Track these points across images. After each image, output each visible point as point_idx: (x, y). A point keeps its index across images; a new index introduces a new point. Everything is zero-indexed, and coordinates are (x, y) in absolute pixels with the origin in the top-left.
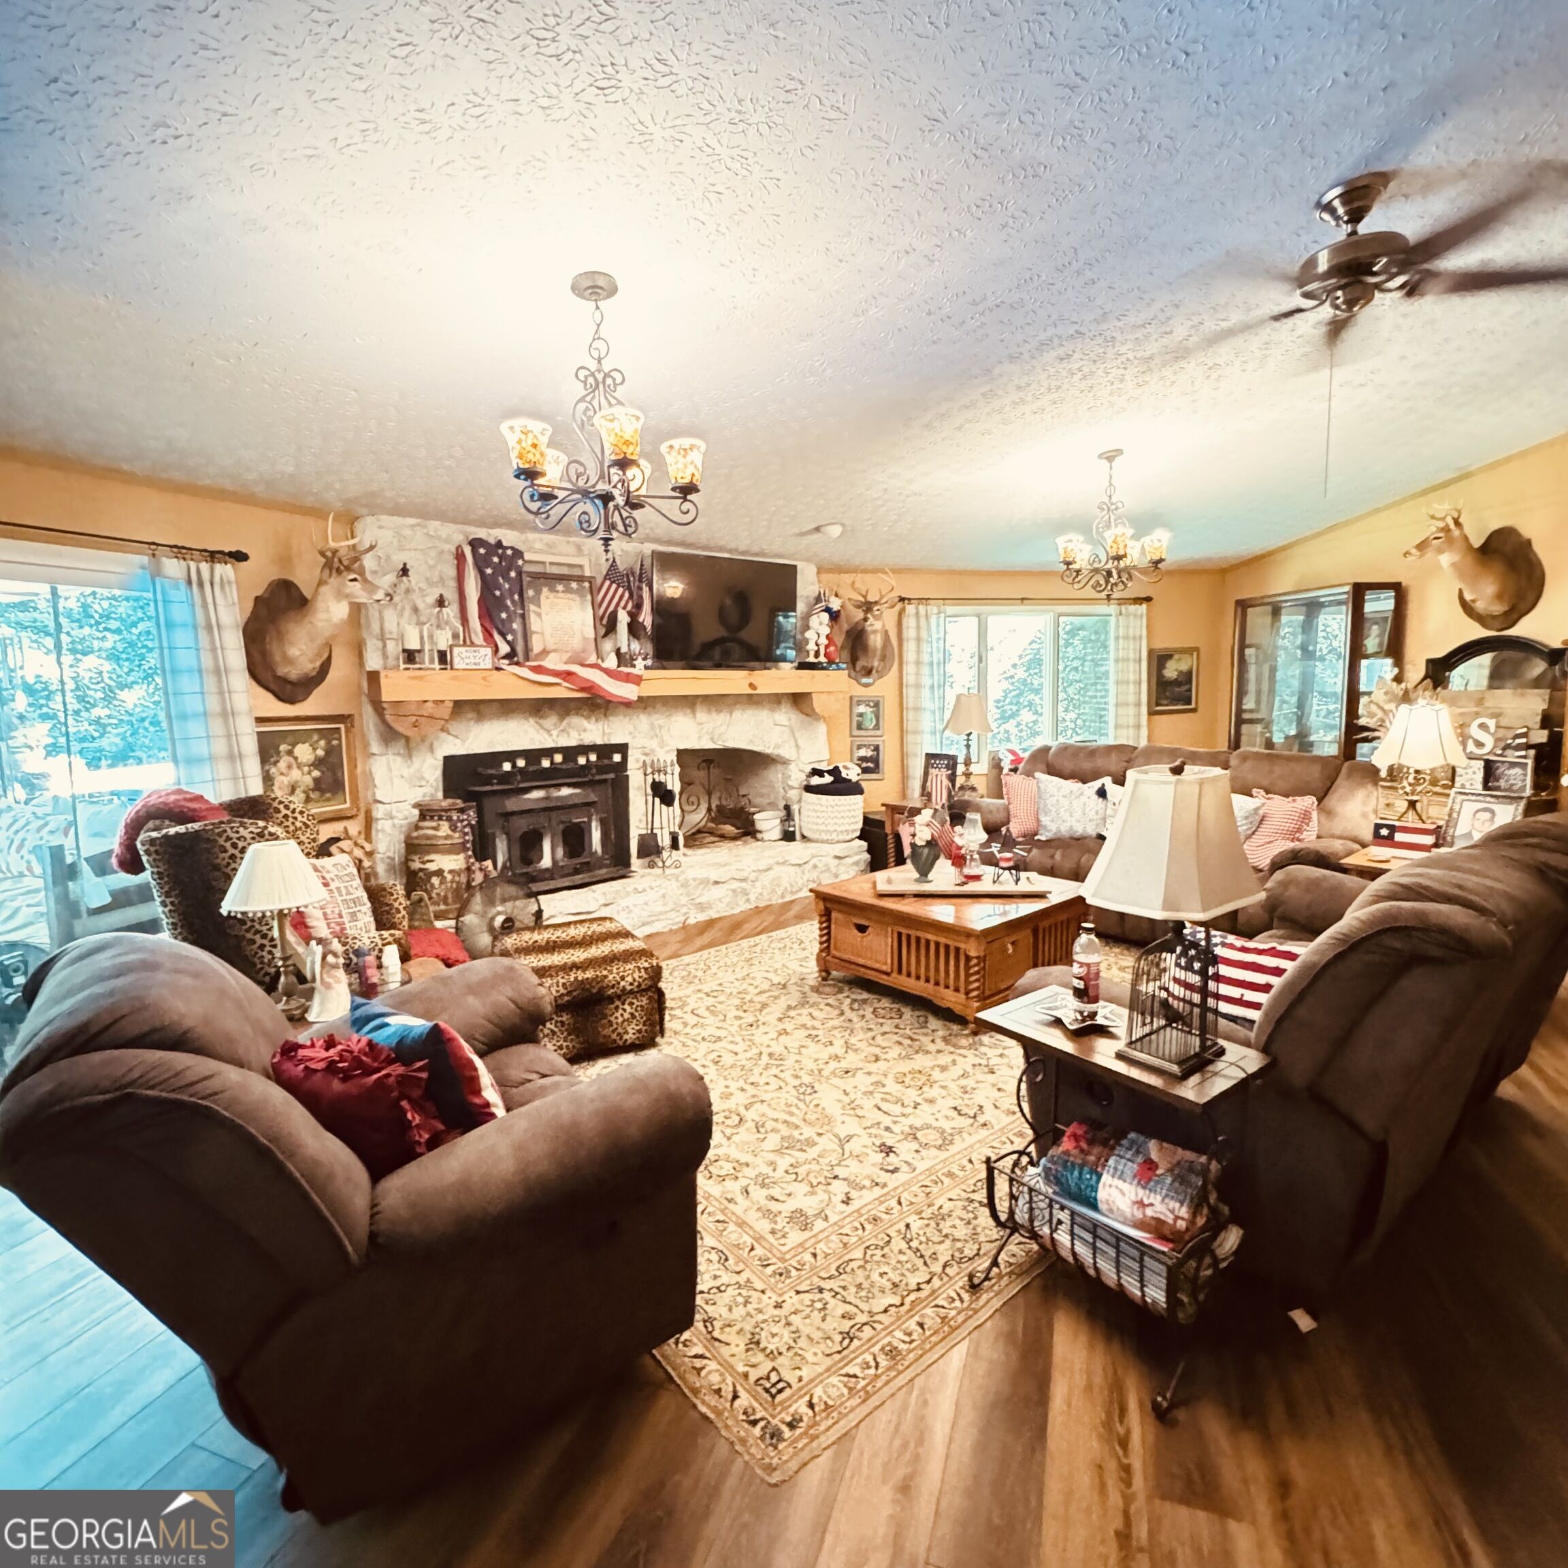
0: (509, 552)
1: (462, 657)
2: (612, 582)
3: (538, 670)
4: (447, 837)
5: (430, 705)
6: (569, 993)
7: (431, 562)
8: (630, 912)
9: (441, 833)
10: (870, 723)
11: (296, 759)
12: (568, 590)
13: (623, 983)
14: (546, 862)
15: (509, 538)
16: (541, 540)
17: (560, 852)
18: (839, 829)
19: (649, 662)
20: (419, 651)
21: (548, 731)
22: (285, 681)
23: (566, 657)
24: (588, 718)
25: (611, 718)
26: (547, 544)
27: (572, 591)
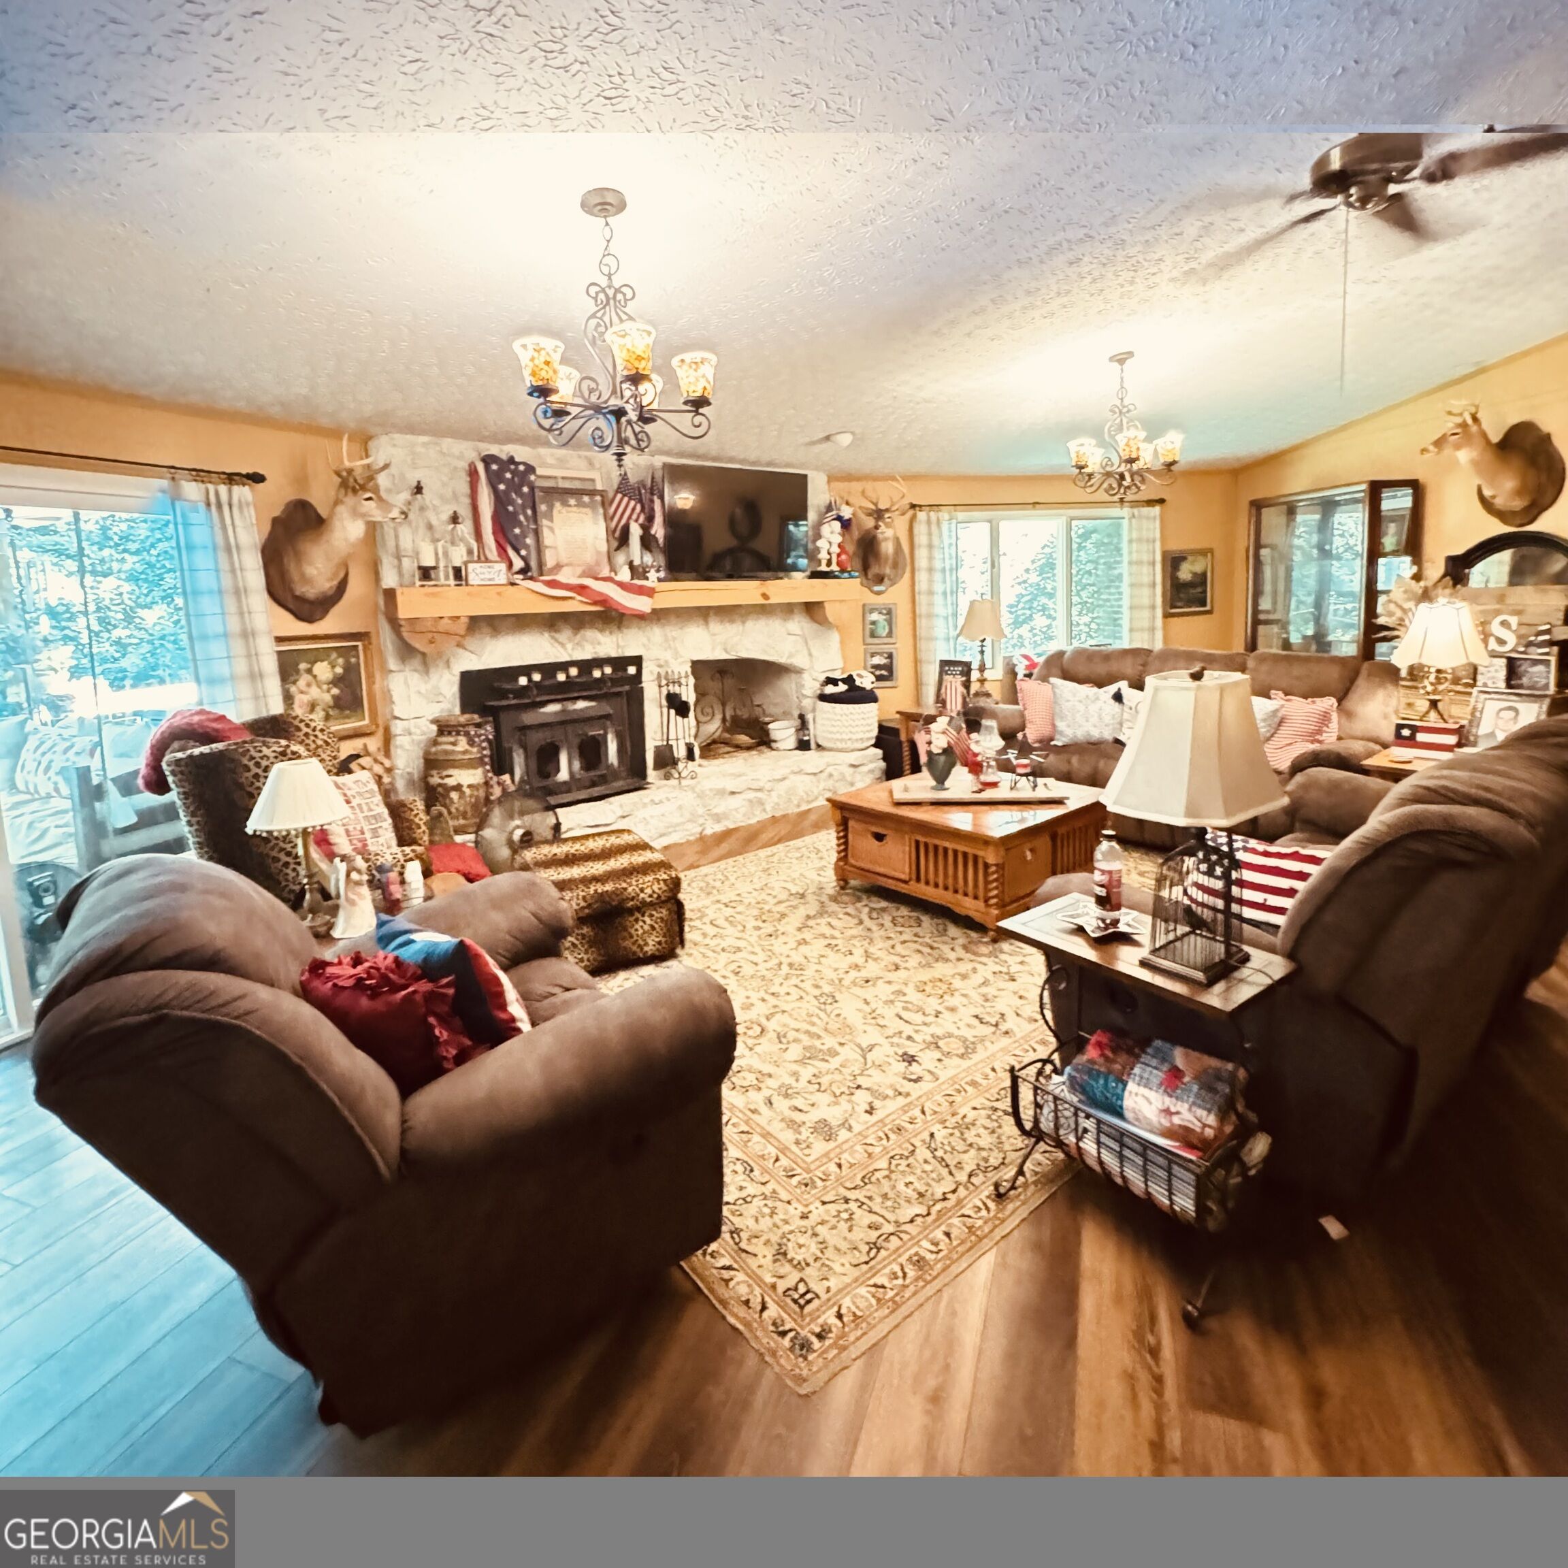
0: (522, 468)
1: (477, 572)
2: (624, 495)
3: (553, 584)
4: (465, 752)
5: (446, 621)
6: (589, 906)
7: (445, 479)
8: (647, 823)
9: (459, 748)
10: (883, 630)
11: (315, 677)
12: (580, 504)
13: (642, 895)
14: (563, 775)
15: (521, 453)
16: (552, 455)
17: (577, 765)
18: (854, 737)
19: (662, 574)
20: (434, 568)
21: (562, 645)
22: (301, 599)
23: (579, 570)
24: (601, 631)
25: (625, 631)
26: (558, 459)
27: (584, 505)
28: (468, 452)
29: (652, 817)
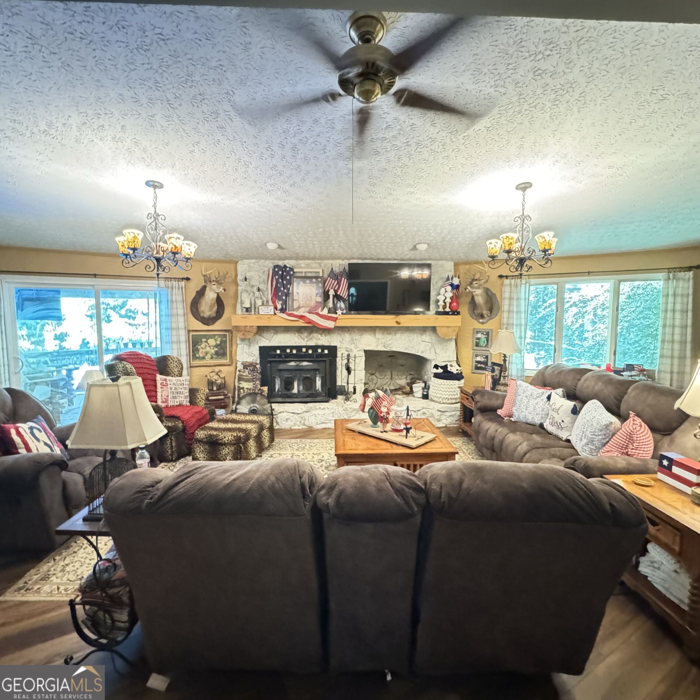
0: (288, 269)
1: (263, 310)
2: (331, 278)
3: (290, 315)
4: (246, 376)
5: (248, 327)
9: (245, 374)
10: (483, 342)
11: (208, 344)
12: (311, 282)
14: (295, 391)
15: (289, 263)
16: (304, 263)
17: (301, 388)
19: (345, 311)
21: (303, 339)
22: (203, 318)
23: (307, 309)
24: (321, 334)
25: (331, 335)
26: (306, 264)
27: (313, 283)
28: (270, 264)
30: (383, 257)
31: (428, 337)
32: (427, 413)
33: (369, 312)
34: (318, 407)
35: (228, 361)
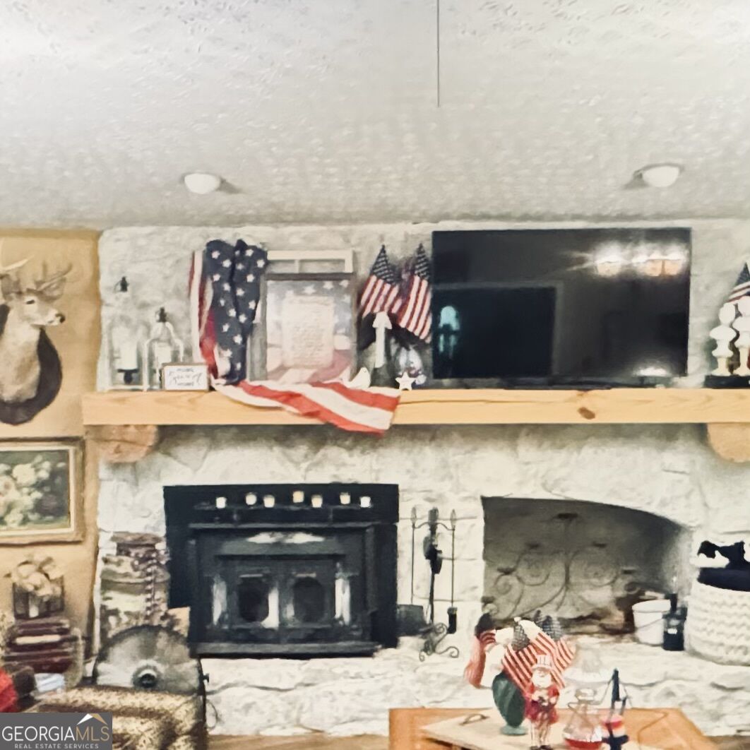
0: (249, 253)
1: (175, 377)
2: (379, 278)
3: (257, 391)
4: (126, 575)
5: (132, 429)
9: (121, 570)
11: (15, 479)
12: (320, 292)
14: (272, 621)
15: (253, 235)
16: (298, 233)
17: (290, 612)
19: (421, 380)
20: (135, 371)
21: (297, 464)
23: (308, 373)
26: (304, 238)
27: (328, 293)
28: (195, 240)
29: (342, 693)
30: (540, 209)
31: (680, 457)
32: (680, 693)
33: (496, 381)
34: (338, 671)
35: (72, 529)
